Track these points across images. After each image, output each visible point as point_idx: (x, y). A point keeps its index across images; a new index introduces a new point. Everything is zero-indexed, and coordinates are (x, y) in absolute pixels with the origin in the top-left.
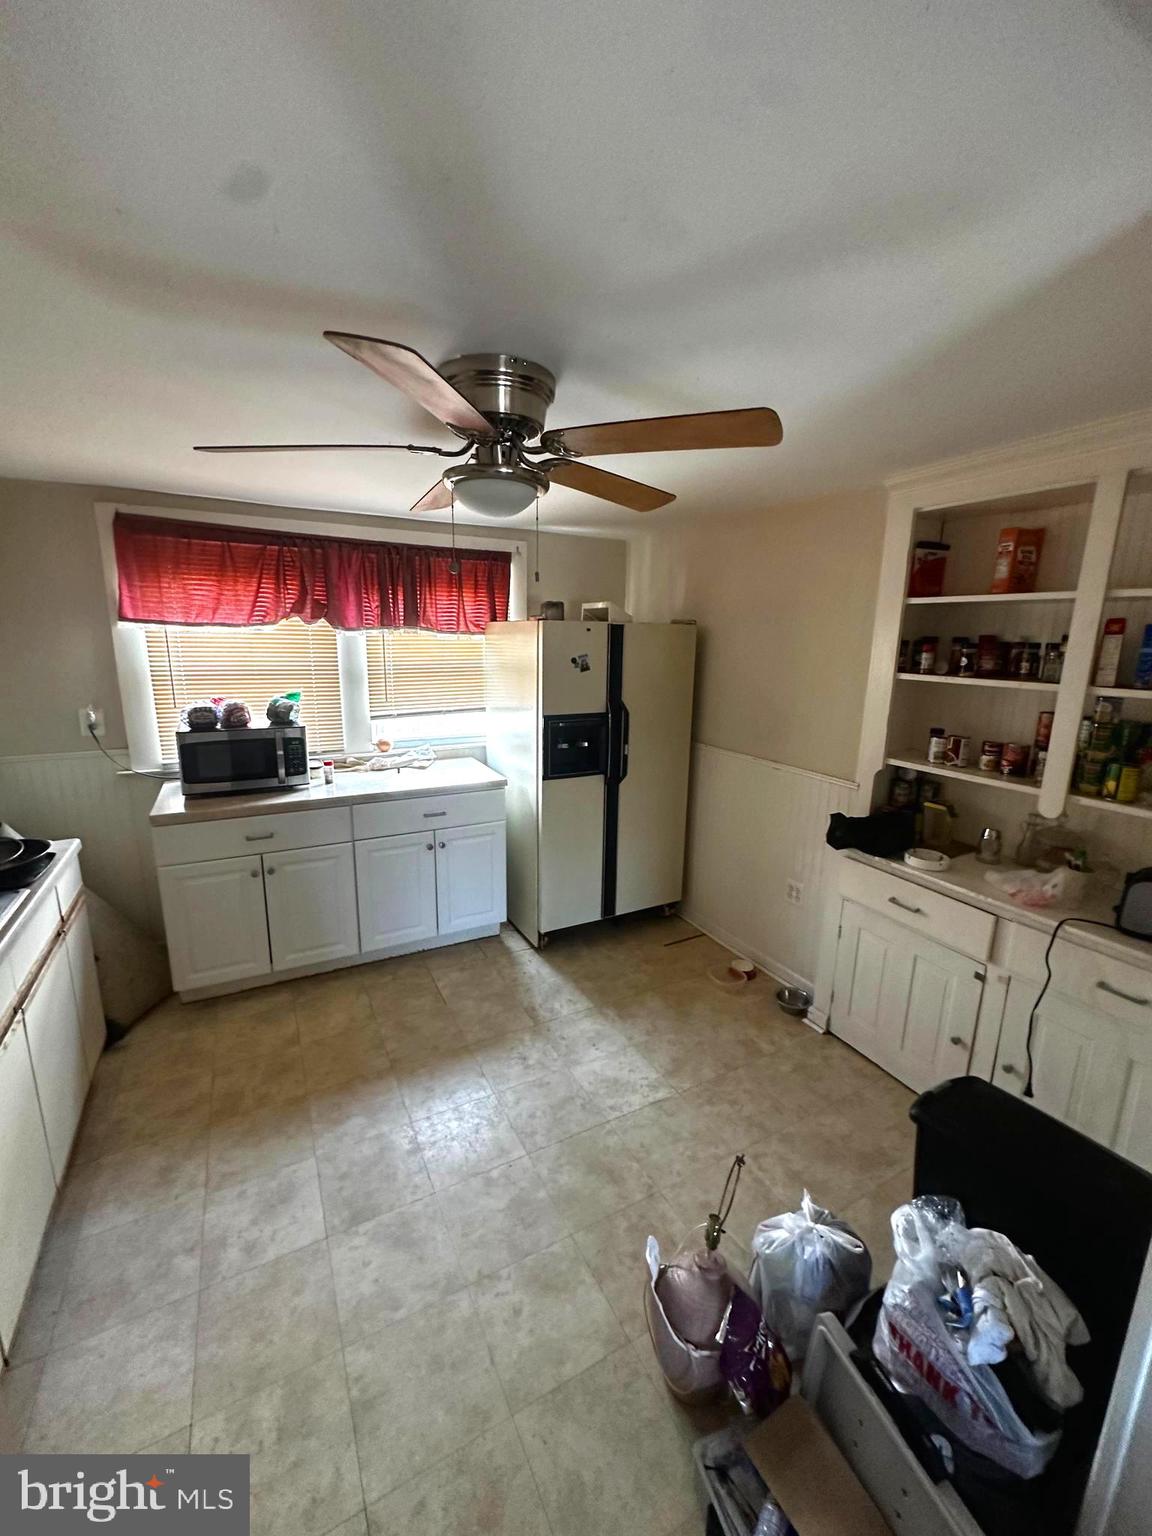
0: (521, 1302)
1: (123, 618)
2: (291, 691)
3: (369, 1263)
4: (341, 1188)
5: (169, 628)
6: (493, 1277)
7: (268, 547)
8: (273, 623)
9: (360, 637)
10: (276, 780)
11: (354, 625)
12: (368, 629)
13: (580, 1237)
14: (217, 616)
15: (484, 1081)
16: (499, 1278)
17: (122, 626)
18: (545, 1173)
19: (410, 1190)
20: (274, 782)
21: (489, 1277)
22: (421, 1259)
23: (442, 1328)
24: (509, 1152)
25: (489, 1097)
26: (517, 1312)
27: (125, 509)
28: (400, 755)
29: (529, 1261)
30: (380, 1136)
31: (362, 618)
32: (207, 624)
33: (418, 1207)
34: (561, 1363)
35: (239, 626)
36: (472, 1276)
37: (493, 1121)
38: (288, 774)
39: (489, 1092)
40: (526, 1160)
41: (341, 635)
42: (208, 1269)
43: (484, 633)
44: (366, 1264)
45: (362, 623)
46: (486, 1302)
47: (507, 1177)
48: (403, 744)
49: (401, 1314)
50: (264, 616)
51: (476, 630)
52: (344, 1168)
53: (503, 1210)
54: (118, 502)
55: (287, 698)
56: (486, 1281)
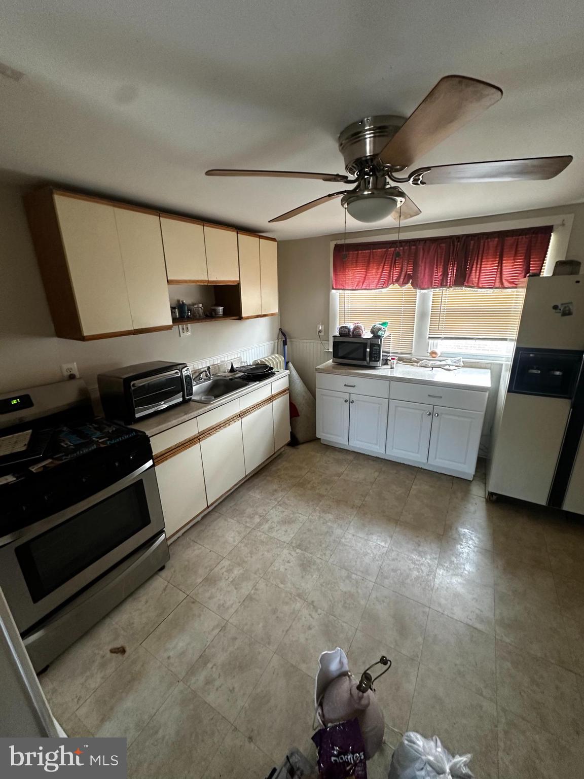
0: (314, 627)
1: (333, 289)
2: (385, 321)
3: (290, 563)
4: (305, 533)
5: (346, 292)
6: (316, 609)
7: (389, 249)
8: (386, 287)
9: (430, 293)
10: (366, 362)
11: (426, 287)
12: (434, 288)
13: (359, 634)
14: (364, 285)
15: (389, 540)
16: (316, 611)
17: (333, 291)
18: (373, 596)
19: (322, 553)
20: (365, 363)
21: (314, 607)
22: (302, 577)
23: (287, 603)
24: (369, 575)
25: (384, 547)
26: (310, 628)
27: (340, 242)
28: (440, 361)
29: (331, 617)
30: (330, 527)
31: (432, 282)
32: (359, 289)
33: (318, 561)
34: (304, 662)
35: (372, 289)
36: (310, 600)
37: (375, 558)
38: (371, 360)
39: (387, 546)
40: (371, 584)
41: (419, 292)
42: (260, 524)
43: (516, 288)
44: (288, 562)
45: (431, 285)
46: (305, 612)
47: (357, 582)
48: (445, 355)
49: (282, 586)
50: (383, 284)
51: (510, 285)
52: (312, 527)
53: (342, 592)
54: (337, 240)
55: (381, 324)
56: (312, 606)
